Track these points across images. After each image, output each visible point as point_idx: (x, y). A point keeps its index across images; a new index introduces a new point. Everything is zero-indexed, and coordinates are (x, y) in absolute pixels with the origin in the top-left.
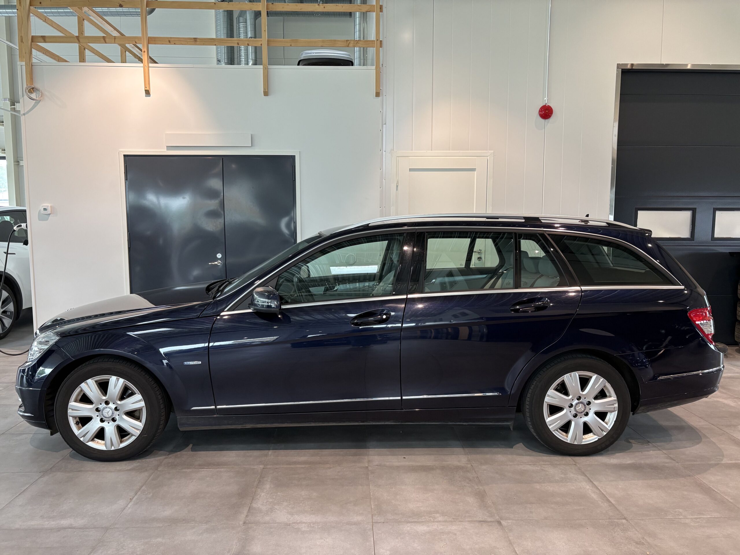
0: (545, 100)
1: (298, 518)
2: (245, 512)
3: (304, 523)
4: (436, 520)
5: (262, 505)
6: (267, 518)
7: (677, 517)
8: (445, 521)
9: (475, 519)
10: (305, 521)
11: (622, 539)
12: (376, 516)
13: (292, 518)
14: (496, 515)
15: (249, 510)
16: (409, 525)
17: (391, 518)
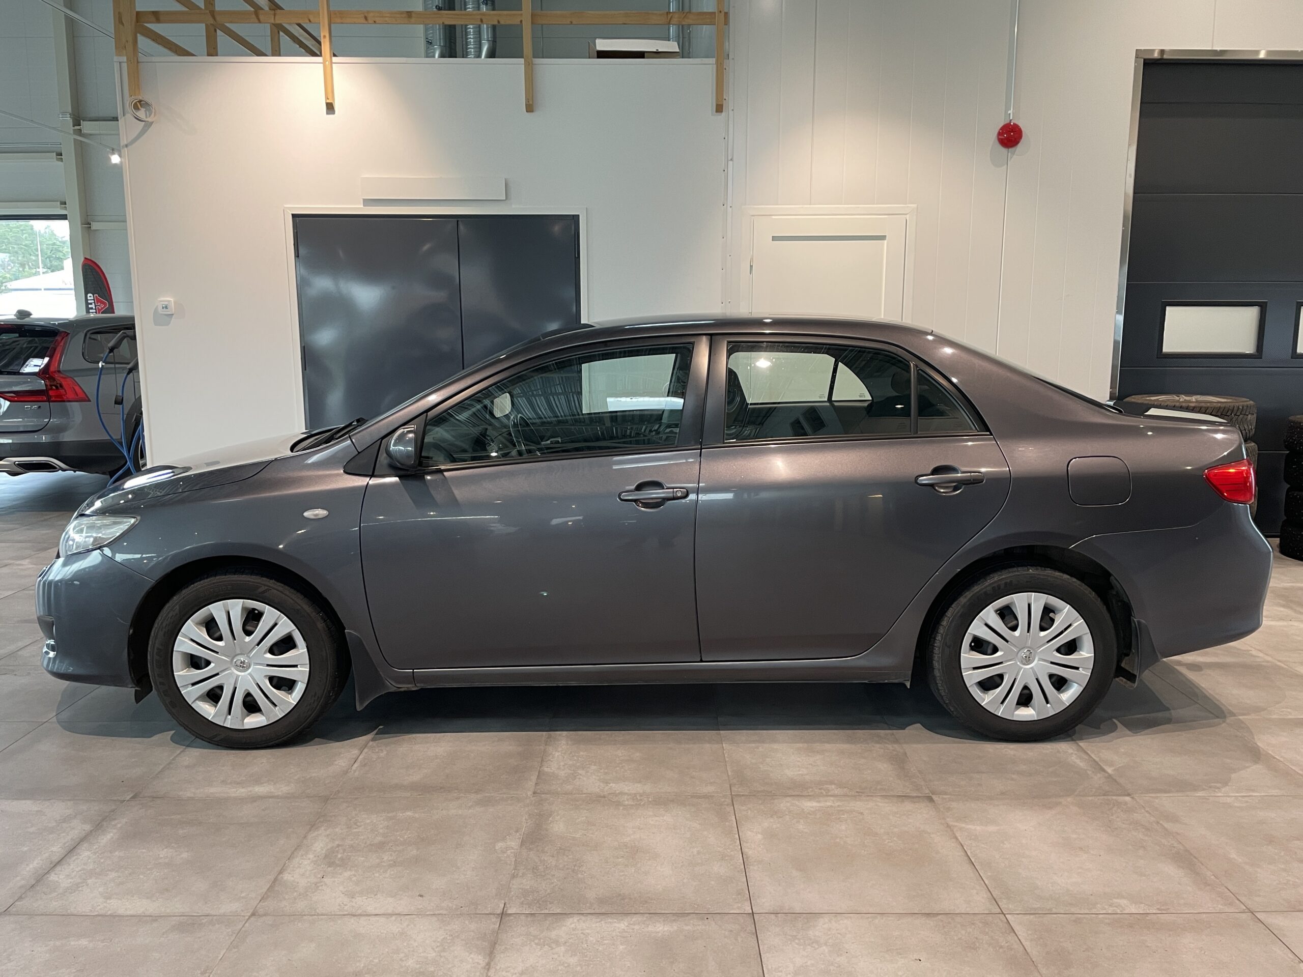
0: (1010, 114)
1: (615, 787)
2: (534, 778)
3: (626, 794)
4: (830, 794)
5: (559, 768)
6: (569, 787)
7: (1213, 795)
8: (846, 795)
9: (891, 793)
10: (626, 791)
11: (1124, 823)
12: (737, 786)
13: (607, 788)
14: (924, 788)
15: (538, 776)
16: (789, 799)
17: (760, 789)
